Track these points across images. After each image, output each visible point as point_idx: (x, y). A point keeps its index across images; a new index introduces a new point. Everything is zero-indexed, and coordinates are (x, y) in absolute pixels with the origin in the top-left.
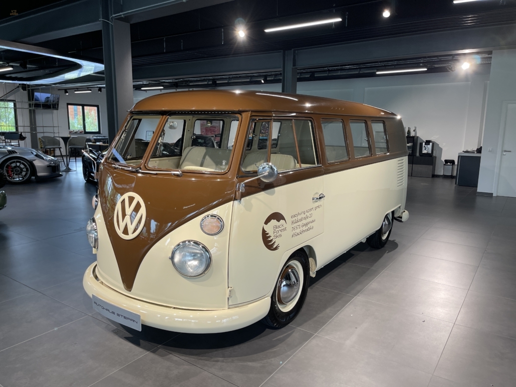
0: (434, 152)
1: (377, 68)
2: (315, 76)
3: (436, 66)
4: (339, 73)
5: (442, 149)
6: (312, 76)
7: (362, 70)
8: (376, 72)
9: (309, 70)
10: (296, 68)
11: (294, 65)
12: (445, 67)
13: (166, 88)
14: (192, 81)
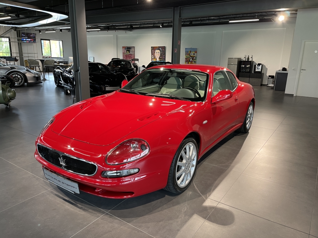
0: (263, 70)
1: (230, 19)
2: (193, 23)
3: (265, 18)
4: (207, 22)
5: (267, 69)
6: (191, 23)
7: (221, 19)
8: (229, 21)
9: (189, 20)
10: (181, 18)
11: (180, 17)
12: (270, 18)
13: (102, 30)
14: (117, 26)
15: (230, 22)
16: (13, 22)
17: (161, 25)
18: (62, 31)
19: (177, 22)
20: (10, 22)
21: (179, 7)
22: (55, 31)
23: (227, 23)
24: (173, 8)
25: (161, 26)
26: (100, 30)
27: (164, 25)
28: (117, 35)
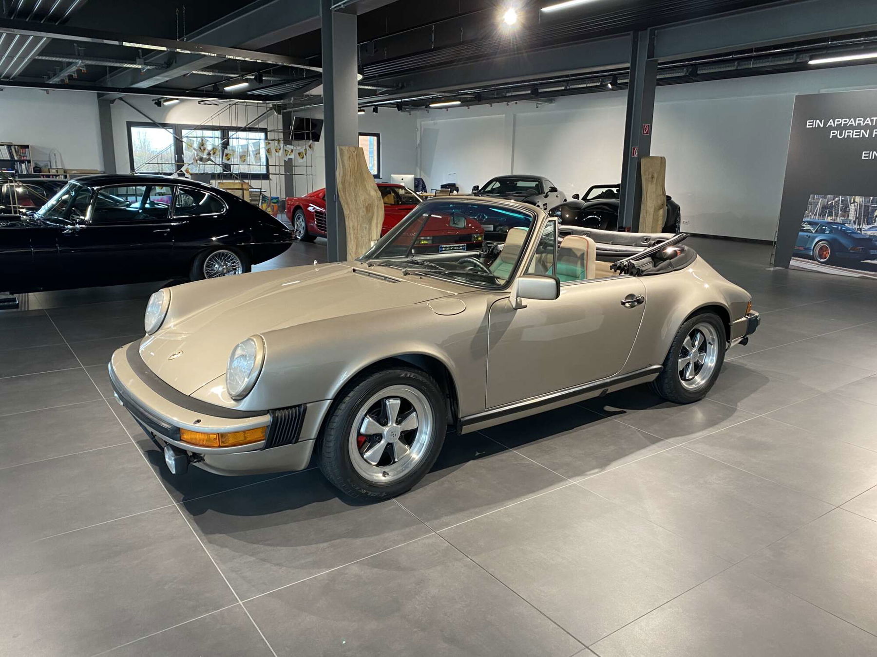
2: (699, 72)
4: (752, 65)
6: (693, 73)
8: (808, 62)
10: (656, 61)
11: (651, 55)
13: (466, 102)
14: (508, 90)
15: (812, 62)
16: (263, 92)
17: (610, 83)
18: (377, 112)
19: (641, 73)
20: (256, 92)
21: (649, 29)
22: (363, 111)
23: (804, 67)
24: (631, 33)
25: (610, 86)
26: (459, 103)
27: (619, 82)
28: (515, 116)
